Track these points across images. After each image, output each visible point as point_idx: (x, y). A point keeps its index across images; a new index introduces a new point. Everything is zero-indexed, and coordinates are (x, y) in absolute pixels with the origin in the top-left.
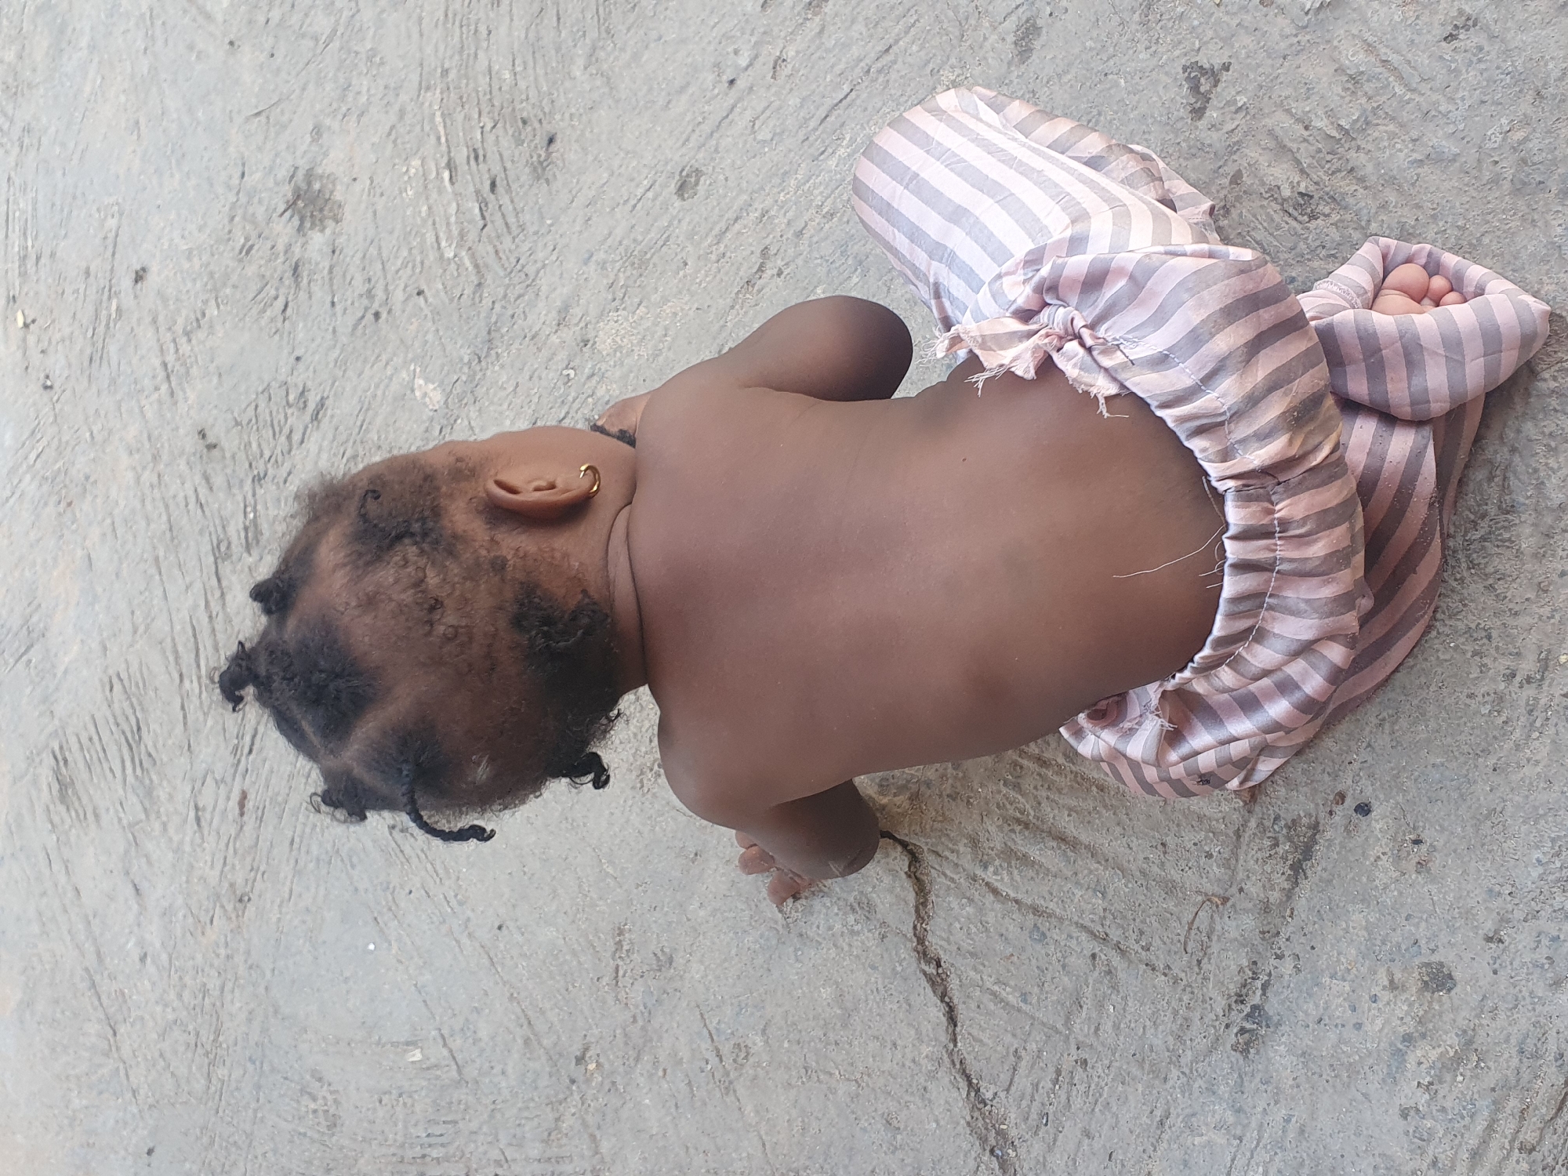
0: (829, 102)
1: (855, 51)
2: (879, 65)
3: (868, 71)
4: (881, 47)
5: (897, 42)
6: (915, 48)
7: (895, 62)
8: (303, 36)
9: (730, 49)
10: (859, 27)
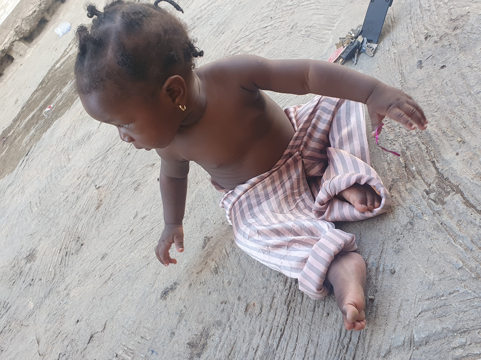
0: (138, 240)
1: (147, 229)
2: (150, 232)
3: (147, 234)
4: (151, 228)
5: (155, 227)
6: (158, 229)
7: (153, 232)
8: (47, 218)
9: (124, 227)
10: (149, 224)
